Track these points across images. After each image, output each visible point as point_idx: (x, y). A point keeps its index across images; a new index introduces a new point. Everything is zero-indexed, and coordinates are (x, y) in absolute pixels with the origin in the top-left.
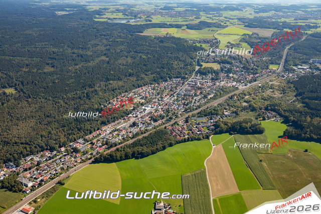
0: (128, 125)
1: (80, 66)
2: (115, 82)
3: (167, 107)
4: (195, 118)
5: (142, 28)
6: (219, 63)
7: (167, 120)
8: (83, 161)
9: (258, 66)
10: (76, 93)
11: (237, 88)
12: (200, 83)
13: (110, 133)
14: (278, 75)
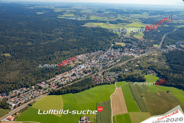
0: (71, 75)
1: (47, 42)
2: (66, 51)
3: (93, 66)
4: (108, 72)
5: (84, 22)
6: (125, 42)
7: (93, 73)
8: (44, 94)
9: (147, 45)
10: (43, 57)
11: (134, 57)
12: (113, 54)
13: (60, 79)
14: (158, 50)
